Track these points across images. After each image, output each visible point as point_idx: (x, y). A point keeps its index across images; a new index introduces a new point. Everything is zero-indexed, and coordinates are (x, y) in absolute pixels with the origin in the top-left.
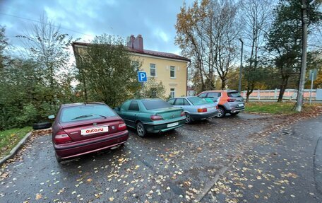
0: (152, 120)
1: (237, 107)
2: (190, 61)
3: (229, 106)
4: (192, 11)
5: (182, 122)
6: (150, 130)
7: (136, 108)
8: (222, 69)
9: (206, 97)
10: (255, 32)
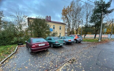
0: (56, 43)
1: (80, 40)
2: (66, 25)
3: (78, 39)
4: (67, 9)
5: (64, 44)
6: (55, 45)
7: (51, 39)
8: (76, 28)
9: (71, 37)
10: (87, 16)
